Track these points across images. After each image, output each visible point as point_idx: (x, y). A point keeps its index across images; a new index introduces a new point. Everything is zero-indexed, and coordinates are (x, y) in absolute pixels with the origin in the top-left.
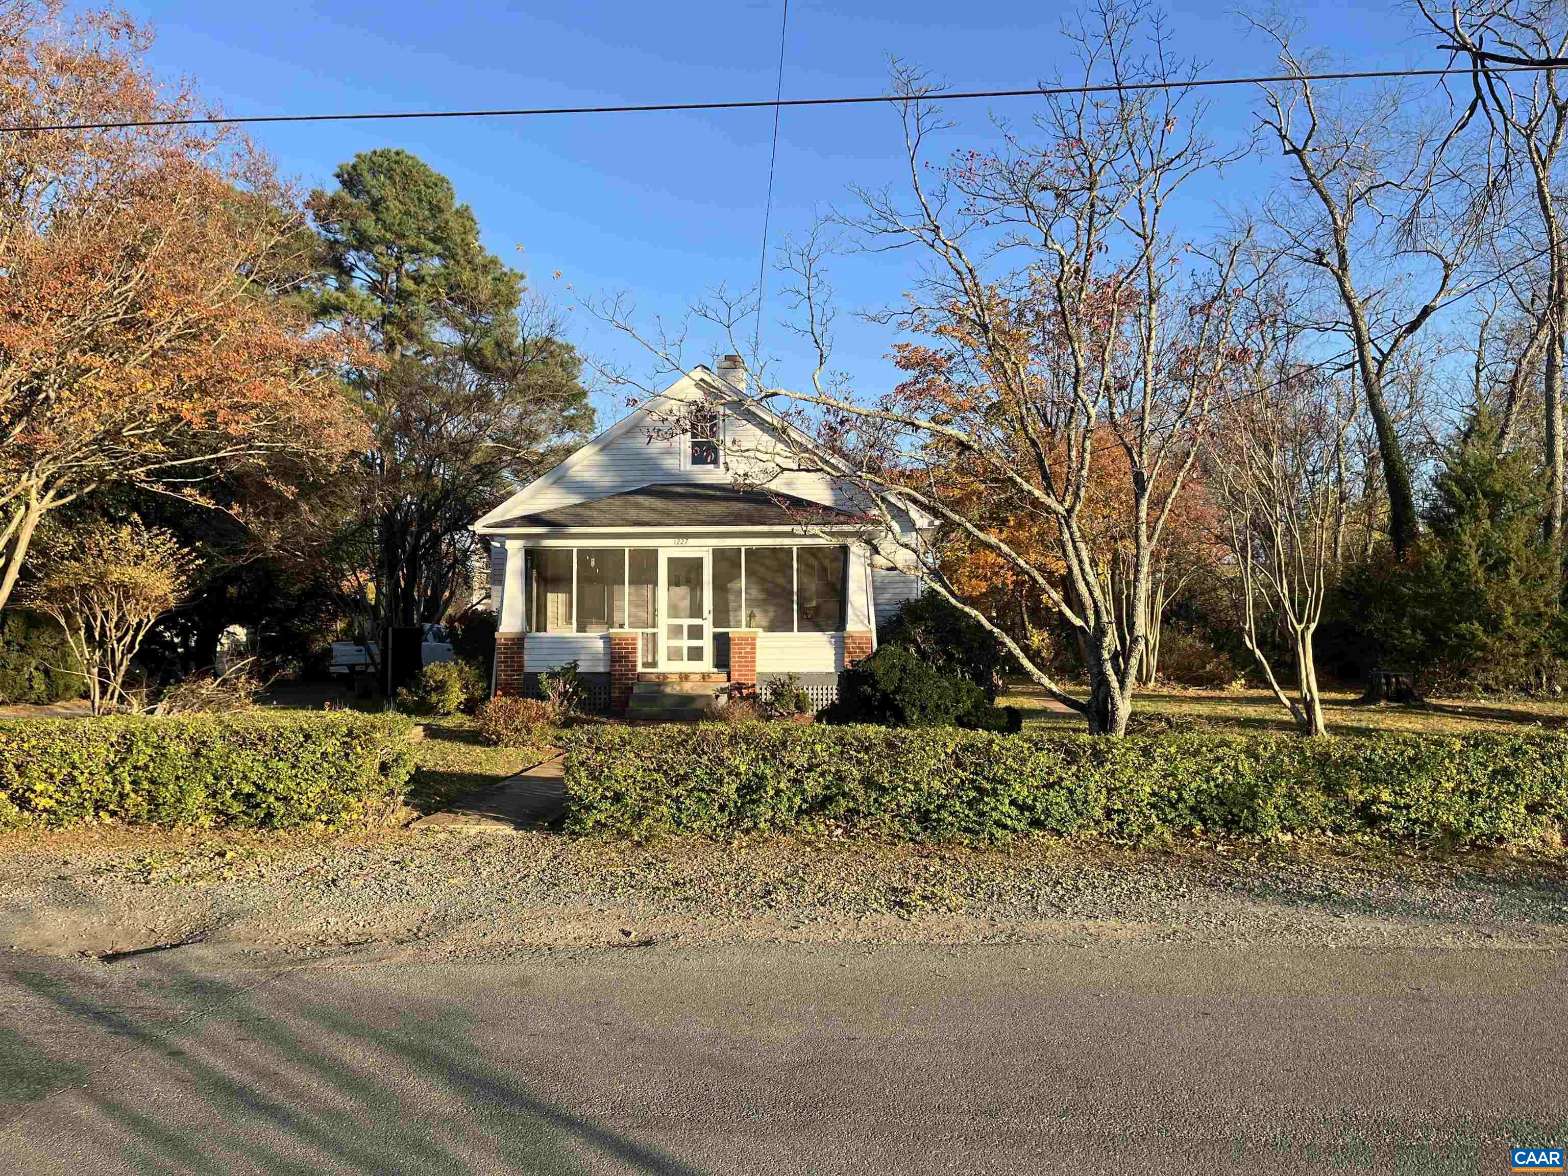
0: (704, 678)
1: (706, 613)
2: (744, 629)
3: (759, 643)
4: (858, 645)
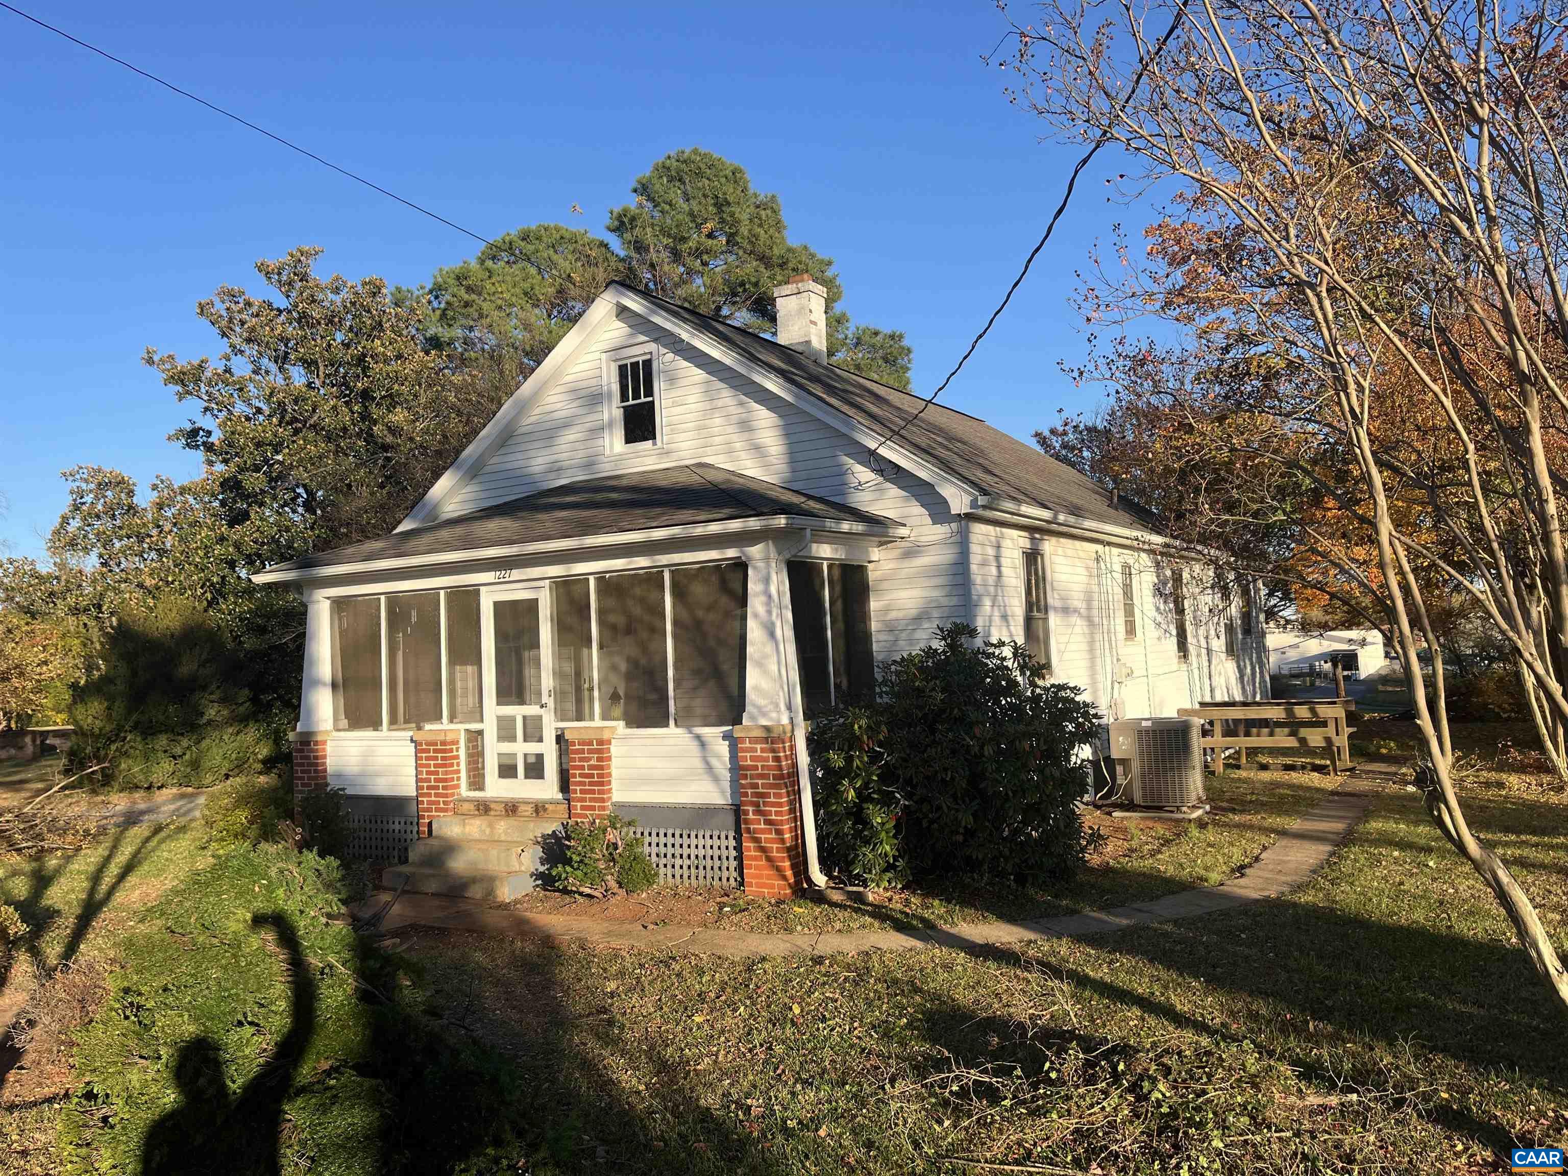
0: (537, 811)
1: (545, 698)
2: (598, 723)
3: (615, 750)
4: (759, 753)
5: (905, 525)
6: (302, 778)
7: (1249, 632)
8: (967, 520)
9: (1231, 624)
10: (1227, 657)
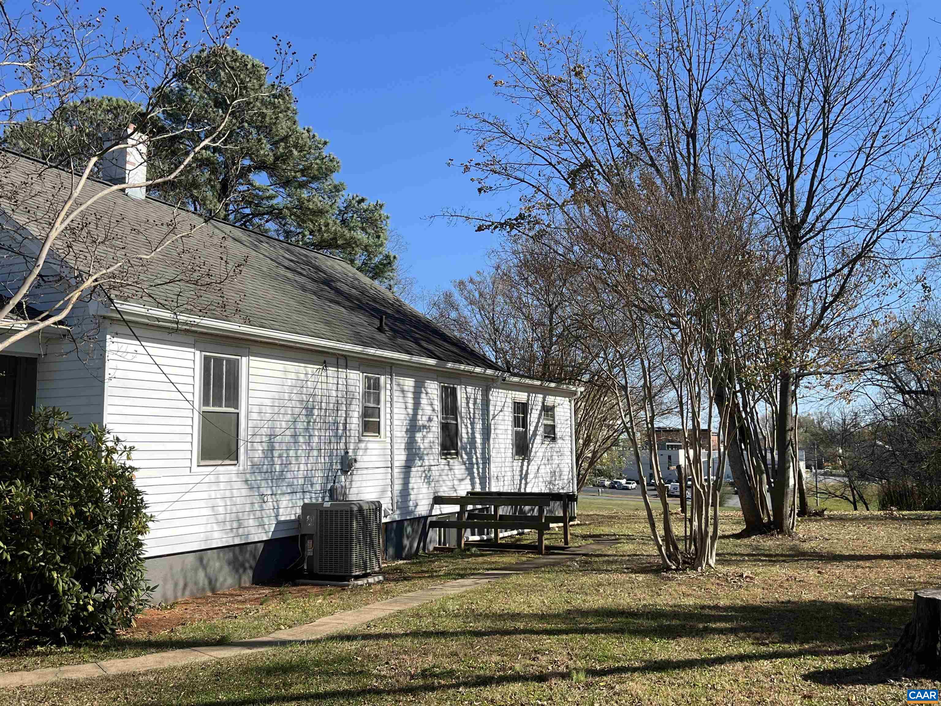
7: (554, 439)
8: (107, 322)
9: (526, 431)
10: (517, 457)
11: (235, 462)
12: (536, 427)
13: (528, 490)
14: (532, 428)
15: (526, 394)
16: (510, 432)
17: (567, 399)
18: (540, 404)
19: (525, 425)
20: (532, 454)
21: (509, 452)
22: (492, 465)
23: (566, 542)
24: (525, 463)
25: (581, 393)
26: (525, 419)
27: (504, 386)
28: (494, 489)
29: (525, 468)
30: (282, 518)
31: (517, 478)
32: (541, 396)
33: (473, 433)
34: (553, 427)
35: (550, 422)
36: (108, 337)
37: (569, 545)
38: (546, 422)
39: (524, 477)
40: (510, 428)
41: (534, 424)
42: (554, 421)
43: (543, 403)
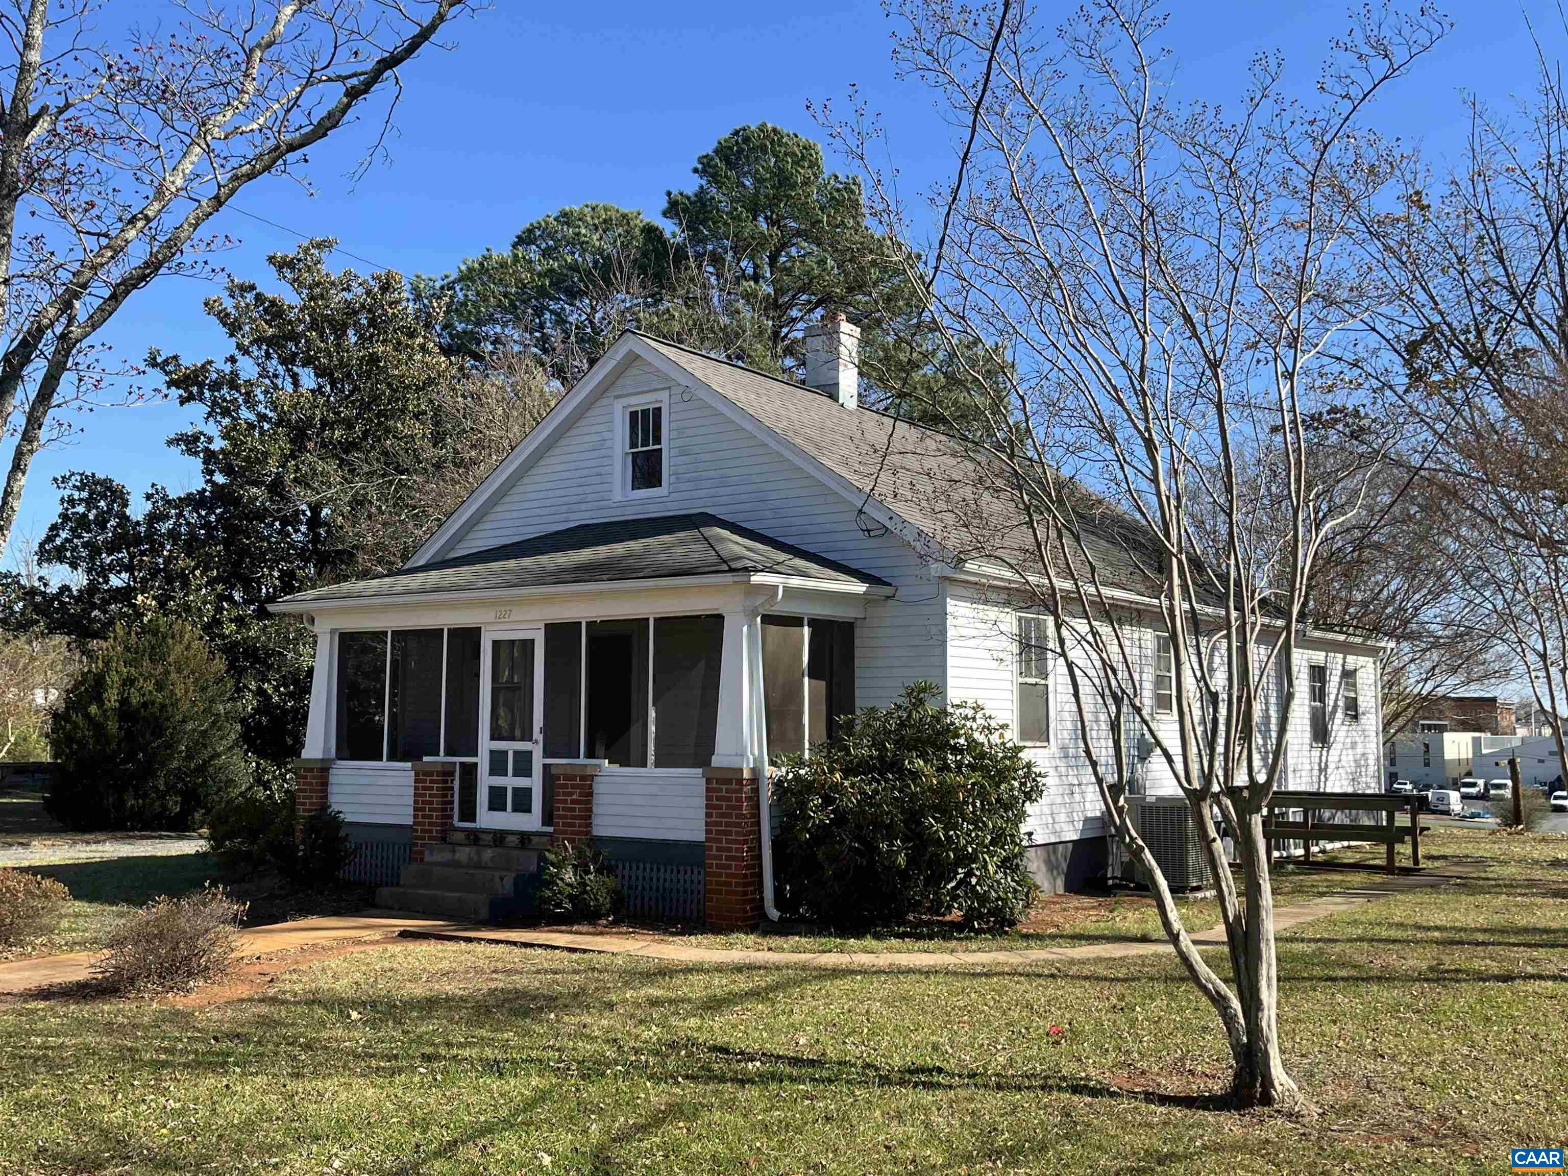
0: (522, 842)
1: (536, 735)
2: (582, 760)
4: (724, 794)
5: (890, 585)
6: (304, 804)
7: (1356, 717)
8: (947, 583)
9: (1324, 707)
10: (1314, 745)
11: (1046, 744)
12: (1336, 700)
13: (1328, 790)
14: (1332, 703)
15: (1324, 654)
16: (1307, 709)
17: (1371, 660)
18: (1340, 668)
19: (1322, 699)
20: (1332, 739)
21: (1308, 735)
22: (1289, 754)
23: (1416, 862)
24: (1324, 753)
25: (1392, 650)
26: (1322, 690)
27: (1305, 644)
28: (1291, 788)
29: (1324, 759)
30: (1089, 815)
31: (1316, 773)
32: (1341, 656)
33: (1267, 710)
34: (1355, 699)
35: (1353, 695)
36: (948, 600)
37: (1421, 866)
38: (1346, 694)
39: (1323, 770)
40: (1307, 702)
41: (1333, 697)
42: (1356, 693)
43: (1343, 666)
